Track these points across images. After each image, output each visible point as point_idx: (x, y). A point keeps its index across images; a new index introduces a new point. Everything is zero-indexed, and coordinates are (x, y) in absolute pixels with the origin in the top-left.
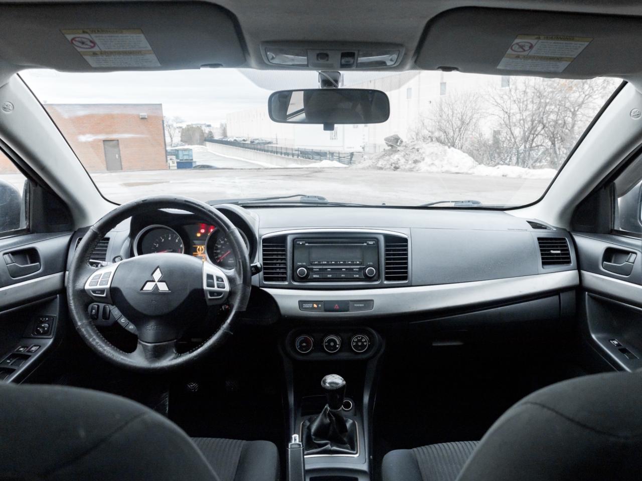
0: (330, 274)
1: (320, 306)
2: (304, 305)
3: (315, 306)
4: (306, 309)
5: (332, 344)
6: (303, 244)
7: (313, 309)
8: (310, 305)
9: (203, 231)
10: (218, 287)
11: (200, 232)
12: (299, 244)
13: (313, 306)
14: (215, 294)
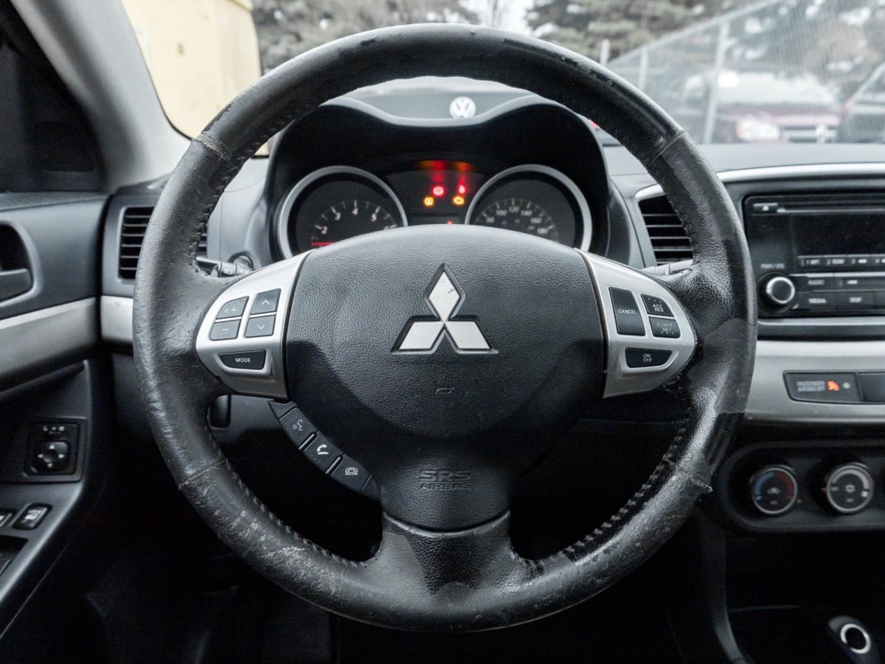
0: (856, 295)
1: (846, 386)
2: (799, 383)
3: (833, 386)
4: (809, 396)
5: (850, 488)
6: (772, 210)
7: (826, 396)
8: (817, 386)
9: (438, 191)
10: (657, 334)
11: (431, 195)
12: (760, 211)
13: (827, 386)
14: (647, 357)
